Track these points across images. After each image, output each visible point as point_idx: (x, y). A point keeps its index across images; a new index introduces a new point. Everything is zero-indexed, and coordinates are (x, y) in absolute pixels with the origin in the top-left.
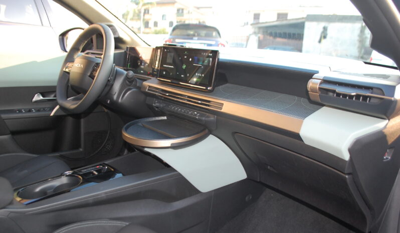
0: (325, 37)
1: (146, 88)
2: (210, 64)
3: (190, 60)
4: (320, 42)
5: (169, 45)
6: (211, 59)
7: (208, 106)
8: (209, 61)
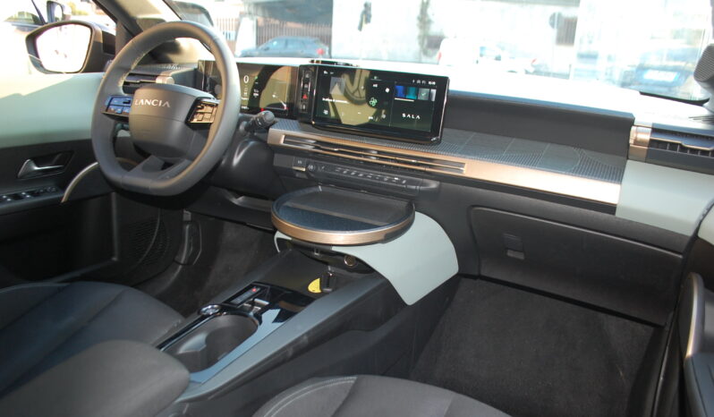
0: (368, 21)
1: (279, 140)
2: (433, 99)
3: (387, 90)
4: (360, 28)
5: (323, 62)
6: (434, 91)
7: (431, 166)
8: (430, 94)
